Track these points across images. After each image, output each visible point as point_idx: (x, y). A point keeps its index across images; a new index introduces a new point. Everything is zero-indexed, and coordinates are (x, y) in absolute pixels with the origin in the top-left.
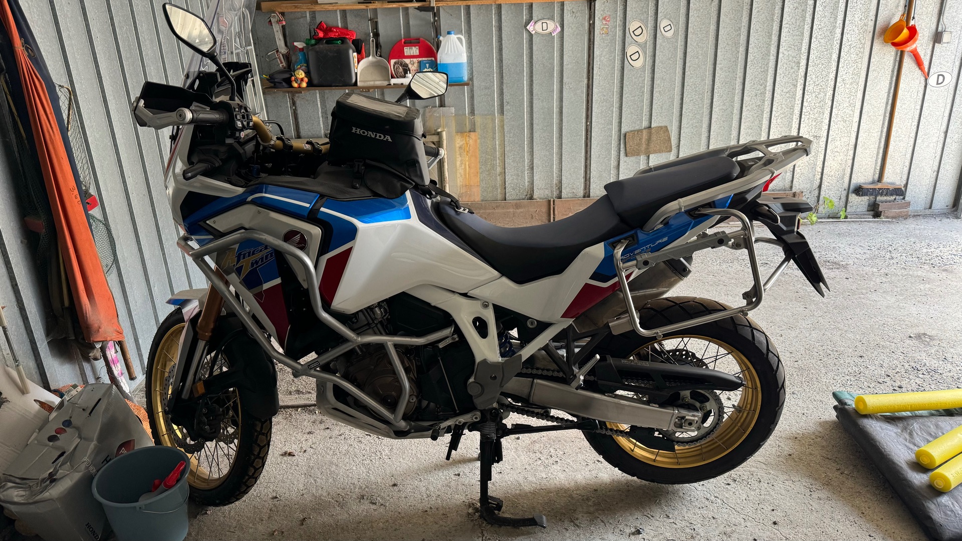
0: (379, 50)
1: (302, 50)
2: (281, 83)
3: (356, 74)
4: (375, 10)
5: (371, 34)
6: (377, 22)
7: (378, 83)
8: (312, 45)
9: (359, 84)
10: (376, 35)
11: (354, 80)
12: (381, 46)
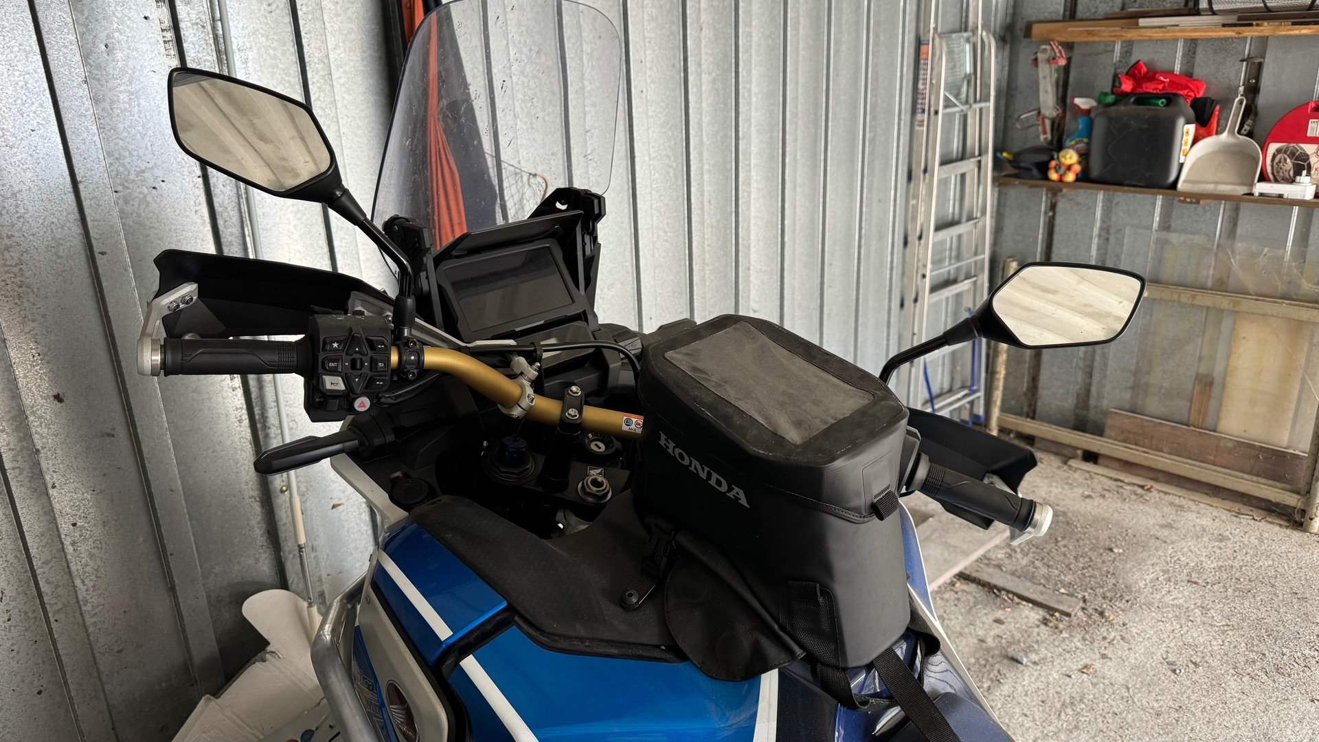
0: (1249, 122)
1: (1088, 112)
2: (1029, 170)
3: (1181, 165)
4: (1264, 41)
5: (1241, 89)
6: (1260, 65)
7: (1225, 189)
8: (1109, 105)
9: (1180, 185)
10: (1253, 90)
11: (1172, 178)
12: (1256, 114)
